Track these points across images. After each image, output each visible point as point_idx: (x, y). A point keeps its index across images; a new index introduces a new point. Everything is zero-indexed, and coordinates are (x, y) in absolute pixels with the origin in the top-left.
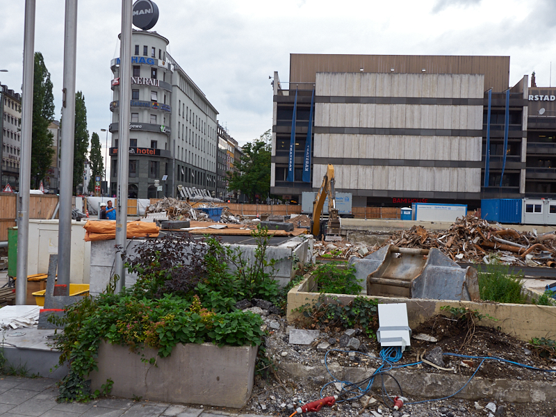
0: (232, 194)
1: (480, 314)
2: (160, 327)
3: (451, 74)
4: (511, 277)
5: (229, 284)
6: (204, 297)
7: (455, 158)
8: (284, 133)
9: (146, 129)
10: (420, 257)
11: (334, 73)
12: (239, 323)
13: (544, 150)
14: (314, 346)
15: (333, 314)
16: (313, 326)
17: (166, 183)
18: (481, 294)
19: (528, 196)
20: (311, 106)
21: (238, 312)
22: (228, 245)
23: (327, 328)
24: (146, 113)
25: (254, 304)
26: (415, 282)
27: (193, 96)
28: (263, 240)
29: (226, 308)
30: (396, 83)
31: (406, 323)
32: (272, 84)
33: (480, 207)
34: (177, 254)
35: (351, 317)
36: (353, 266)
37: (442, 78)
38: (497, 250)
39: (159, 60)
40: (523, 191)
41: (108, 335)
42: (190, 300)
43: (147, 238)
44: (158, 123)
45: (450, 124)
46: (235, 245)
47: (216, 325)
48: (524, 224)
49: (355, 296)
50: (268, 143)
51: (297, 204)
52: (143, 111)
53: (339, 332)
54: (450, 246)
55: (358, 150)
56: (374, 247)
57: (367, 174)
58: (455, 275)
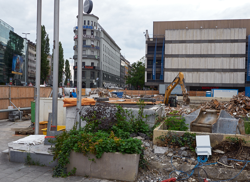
0: (127, 86)
1: (245, 141)
2: (97, 145)
3: (230, 28)
5: (127, 126)
6: (115, 132)
7: (232, 68)
8: (151, 58)
9: (89, 57)
10: (216, 114)
11: (174, 30)
12: (131, 144)
14: (166, 154)
15: (175, 140)
16: (165, 145)
17: (98, 81)
18: (246, 131)
20: (163, 45)
21: (131, 139)
22: (126, 108)
23: (172, 146)
24: (89, 50)
25: (138, 135)
26: (213, 126)
27: (109, 42)
28: (142, 106)
29: (126, 137)
30: (203, 33)
31: (209, 144)
32: (145, 35)
33: (244, 90)
34: (103, 112)
35: (183, 141)
36: (184, 118)
37: (225, 30)
39: (95, 27)
41: (74, 148)
42: (109, 133)
43: (90, 105)
44: (94, 55)
45: (229, 51)
46: (129, 109)
47: (121, 144)
49: (185, 132)
50: (144, 62)
51: (157, 90)
52: (87, 49)
53: (178, 148)
54: (230, 109)
55: (185, 65)
56: (193, 109)
57: (189, 76)
58: (233, 122)
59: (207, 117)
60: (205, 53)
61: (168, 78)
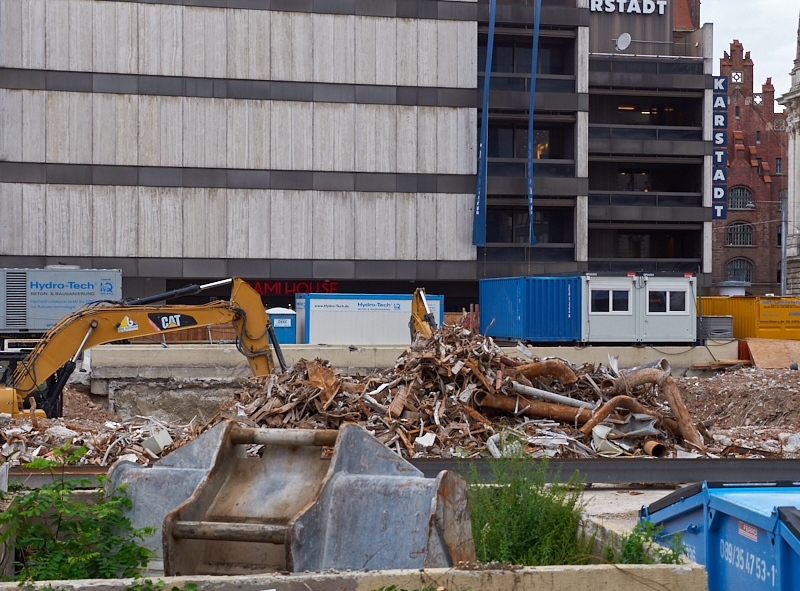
4: (554, 490)
7: (408, 166)
10: (314, 452)
13: (630, 146)
18: (478, 544)
19: (596, 267)
26: (301, 526)
33: (476, 301)
36: (123, 490)
38: (521, 416)
40: (582, 254)
45: (391, 70)
48: (588, 344)
49: (128, 582)
54: (399, 413)
55: (135, 141)
56: (190, 426)
57: (164, 212)
58: (408, 497)
59: (263, 477)
60: (254, 75)
61: (25, 225)
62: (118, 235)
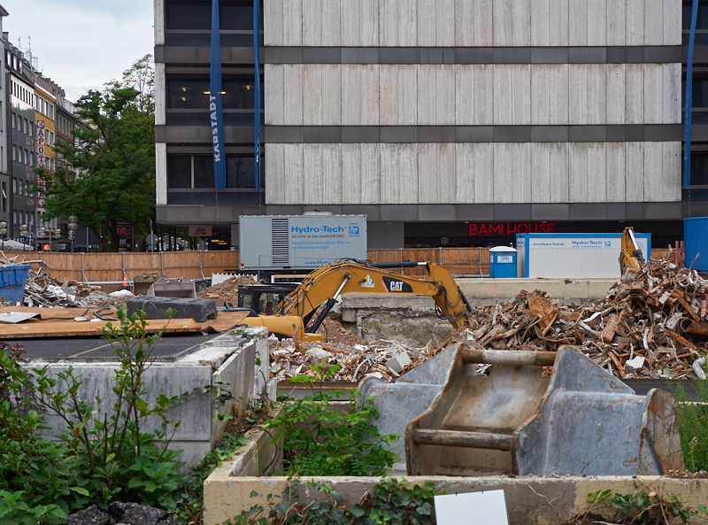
0: (53, 226)
1: (685, 506)
5: (48, 469)
7: (617, 118)
8: (186, 65)
10: (535, 371)
18: (686, 455)
26: (524, 435)
28: (136, 348)
33: (681, 238)
36: (371, 402)
45: (602, 32)
46: (62, 365)
49: (377, 479)
50: (146, 90)
51: (227, 247)
54: (611, 338)
55: (377, 105)
56: (426, 348)
57: (401, 165)
58: (621, 412)
59: (490, 392)
60: (479, 42)
61: (287, 179)
62: (363, 186)
